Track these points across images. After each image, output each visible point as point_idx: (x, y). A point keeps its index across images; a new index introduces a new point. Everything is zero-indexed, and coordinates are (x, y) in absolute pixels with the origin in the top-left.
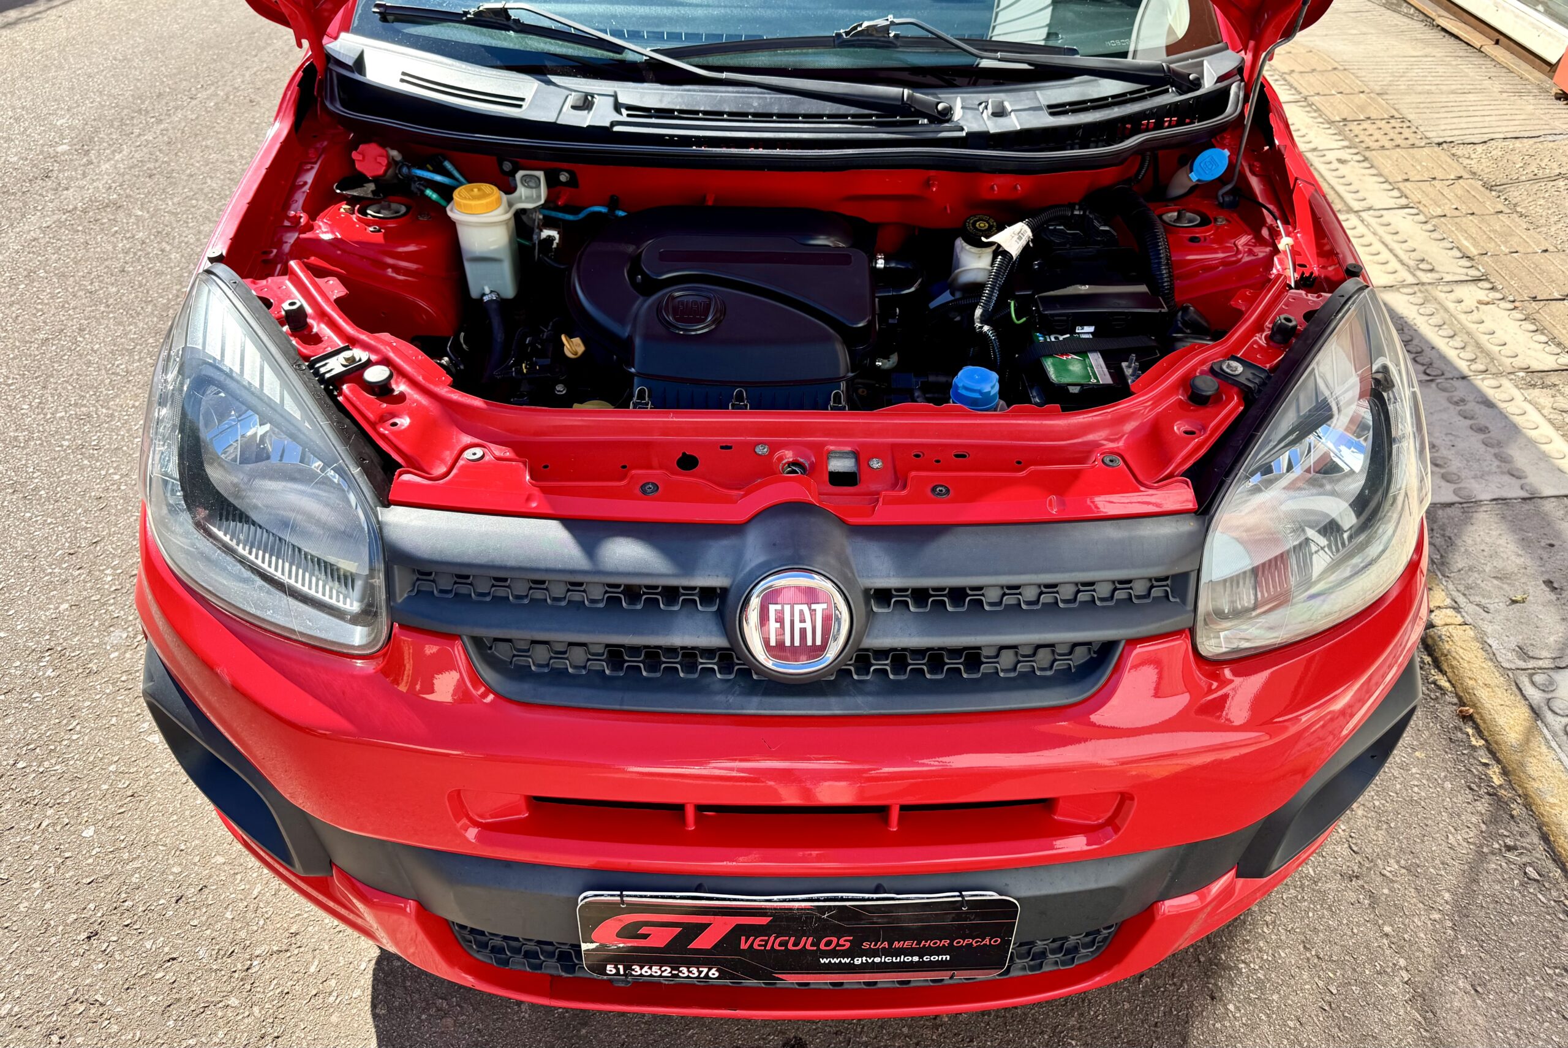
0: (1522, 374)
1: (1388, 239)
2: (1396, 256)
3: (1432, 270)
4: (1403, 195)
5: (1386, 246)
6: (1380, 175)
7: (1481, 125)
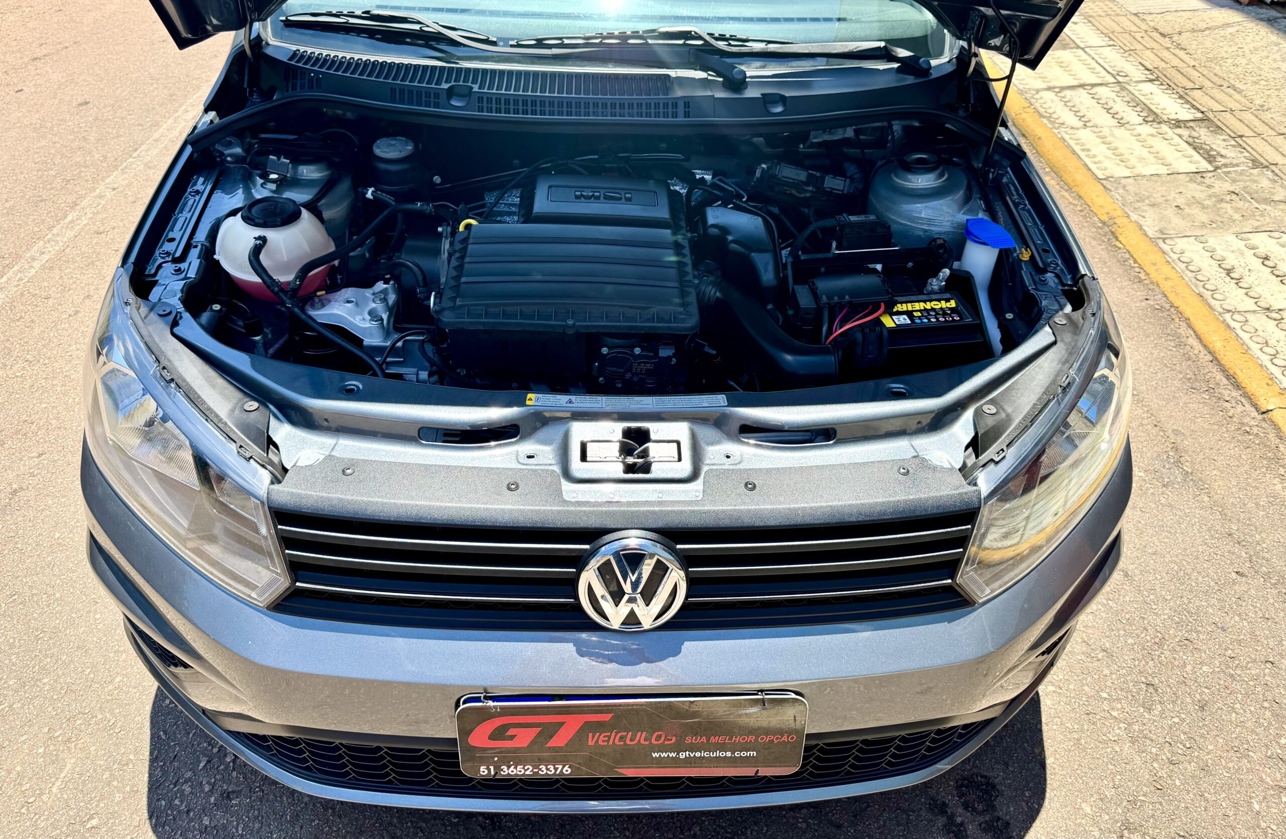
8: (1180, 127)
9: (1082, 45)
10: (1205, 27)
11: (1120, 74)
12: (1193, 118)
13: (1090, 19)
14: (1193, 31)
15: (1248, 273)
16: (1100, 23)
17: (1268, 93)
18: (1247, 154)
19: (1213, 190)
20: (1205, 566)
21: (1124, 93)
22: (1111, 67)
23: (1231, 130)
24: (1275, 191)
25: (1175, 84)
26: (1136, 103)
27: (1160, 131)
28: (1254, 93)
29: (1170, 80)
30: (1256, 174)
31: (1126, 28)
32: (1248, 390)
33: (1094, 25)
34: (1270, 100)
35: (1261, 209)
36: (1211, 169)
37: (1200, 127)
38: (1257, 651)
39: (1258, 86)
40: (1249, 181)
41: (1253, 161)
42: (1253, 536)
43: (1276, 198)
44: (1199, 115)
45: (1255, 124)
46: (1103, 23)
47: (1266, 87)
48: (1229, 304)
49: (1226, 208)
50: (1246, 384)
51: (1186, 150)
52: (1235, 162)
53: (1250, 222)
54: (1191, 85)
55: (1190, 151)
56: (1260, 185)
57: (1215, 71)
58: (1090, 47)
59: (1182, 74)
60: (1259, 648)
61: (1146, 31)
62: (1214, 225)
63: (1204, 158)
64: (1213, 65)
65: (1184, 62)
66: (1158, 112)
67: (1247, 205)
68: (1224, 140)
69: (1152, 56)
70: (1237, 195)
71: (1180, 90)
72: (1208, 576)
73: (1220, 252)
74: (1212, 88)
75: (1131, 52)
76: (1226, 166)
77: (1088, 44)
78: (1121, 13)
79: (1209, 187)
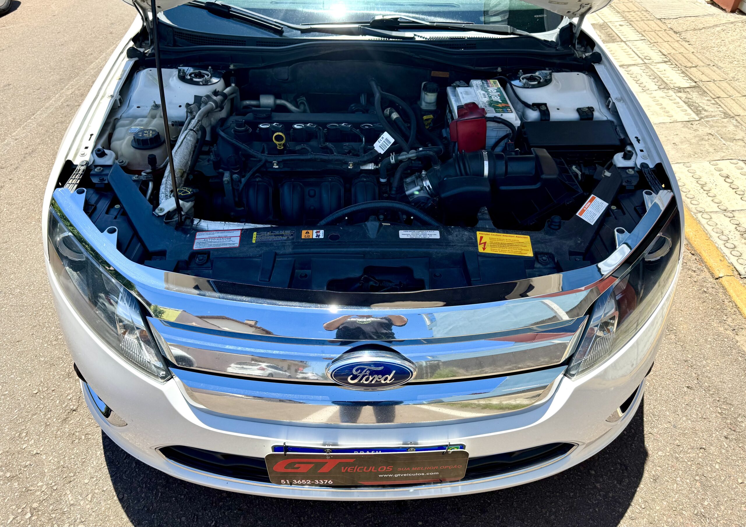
0: (677, 89)
1: (635, 50)
2: (637, 55)
3: (649, 59)
4: (643, 36)
5: (634, 52)
6: (636, 30)
7: (676, 12)
8: (681, 92)
9: (624, 40)
10: (702, 27)
11: (646, 58)
12: (689, 86)
13: (631, 23)
14: (695, 30)
15: (715, 187)
16: (637, 26)
17: (738, 69)
18: (721, 109)
19: (698, 133)
20: (668, 383)
21: (647, 70)
22: (641, 53)
23: (712, 93)
24: (737, 133)
25: (680, 64)
26: (655, 77)
27: (668, 95)
28: (729, 69)
29: (677, 62)
30: (726, 122)
31: (653, 29)
32: (707, 264)
33: (633, 27)
34: (739, 74)
35: (727, 145)
36: (697, 118)
37: (693, 92)
38: (695, 441)
39: (732, 65)
40: (722, 127)
41: (724, 113)
42: (701, 361)
43: (737, 138)
44: (694, 84)
45: (728, 89)
46: (639, 25)
47: (737, 65)
48: (701, 208)
49: (705, 145)
50: (707, 260)
51: (683, 107)
52: (713, 114)
53: (719, 153)
54: (690, 65)
55: (686, 107)
56: (728, 129)
57: (706, 55)
58: (629, 41)
59: (685, 57)
60: (696, 439)
61: (665, 30)
62: (696, 156)
63: (694, 112)
64: (705, 51)
65: (687, 50)
66: (668, 82)
67: (718, 142)
68: (708, 100)
69: (668, 46)
70: (713, 135)
71: (683, 68)
72: (668, 390)
73: (698, 173)
74: (703, 66)
75: (655, 44)
76: (707, 117)
77: (628, 39)
78: (651, 19)
79: (696, 130)
